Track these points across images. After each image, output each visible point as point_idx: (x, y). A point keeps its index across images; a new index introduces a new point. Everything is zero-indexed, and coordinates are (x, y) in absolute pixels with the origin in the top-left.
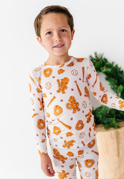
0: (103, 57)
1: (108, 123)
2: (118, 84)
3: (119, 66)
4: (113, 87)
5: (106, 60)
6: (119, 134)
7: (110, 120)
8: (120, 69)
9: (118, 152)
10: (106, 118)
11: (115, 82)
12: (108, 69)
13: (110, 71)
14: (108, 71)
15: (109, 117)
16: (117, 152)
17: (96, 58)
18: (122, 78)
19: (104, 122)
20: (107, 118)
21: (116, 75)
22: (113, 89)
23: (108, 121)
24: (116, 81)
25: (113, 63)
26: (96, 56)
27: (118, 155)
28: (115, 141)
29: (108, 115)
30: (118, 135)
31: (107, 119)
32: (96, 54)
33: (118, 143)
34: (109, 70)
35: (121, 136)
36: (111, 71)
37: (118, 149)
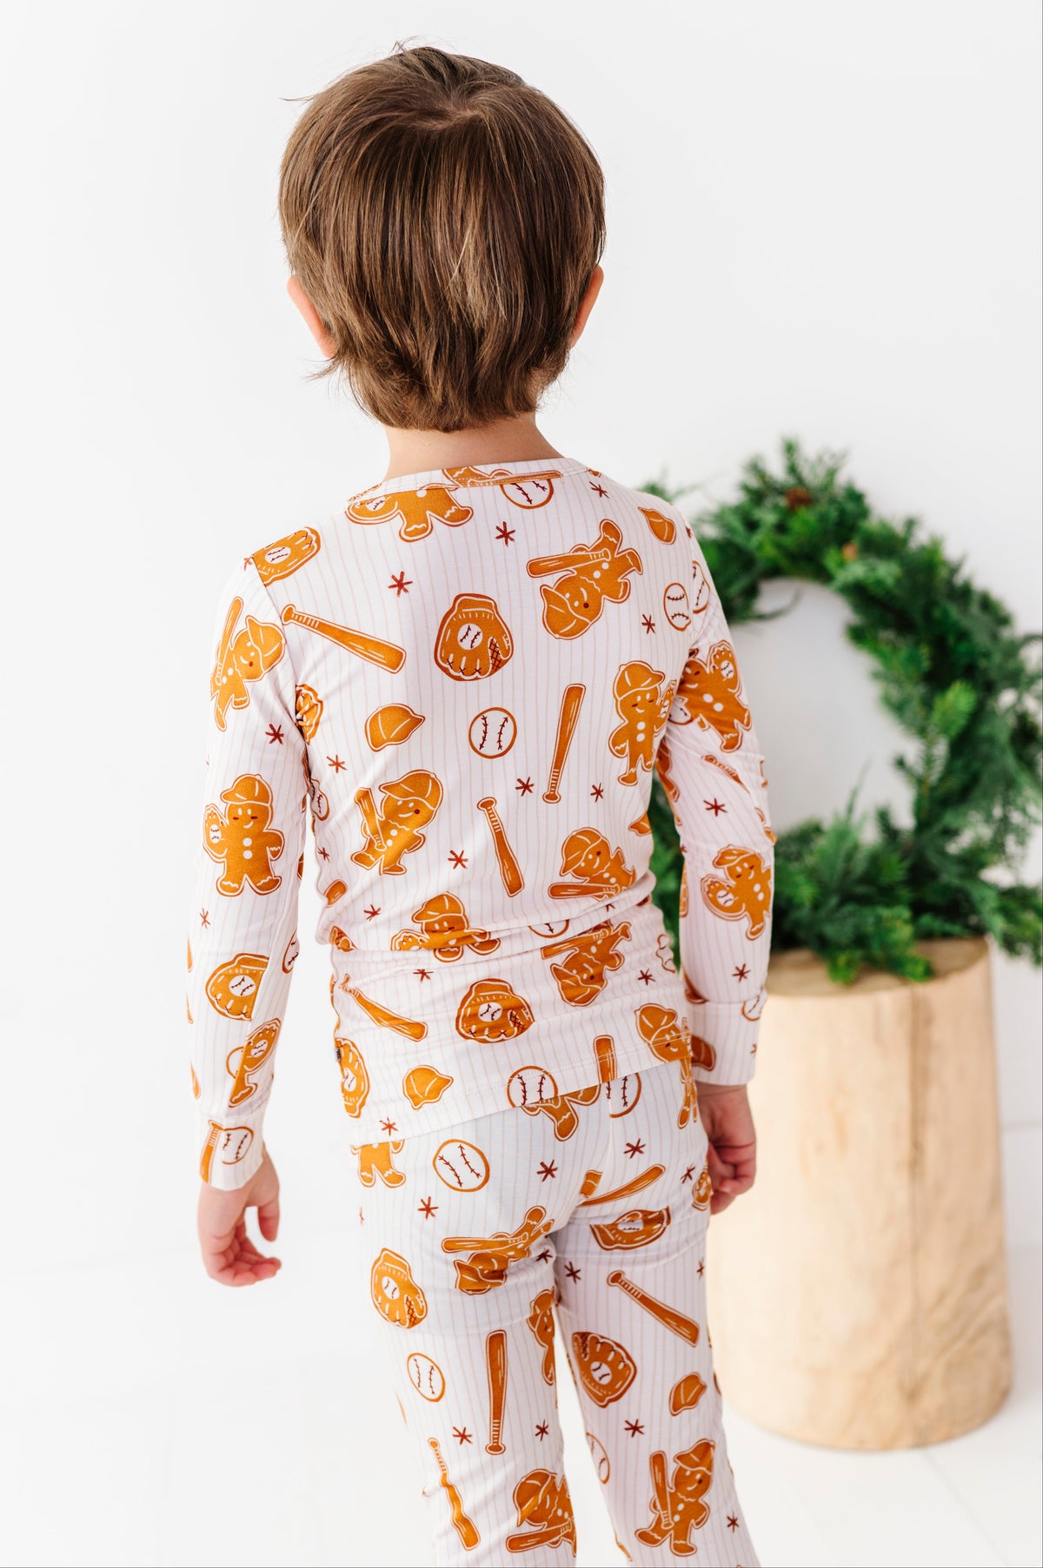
0: (841, 479)
1: (860, 941)
2: (937, 680)
3: (951, 552)
4: (895, 693)
5: (856, 497)
6: (929, 1021)
7: (871, 920)
8: (954, 570)
9: (917, 1146)
10: (842, 903)
11: (913, 659)
12: (873, 560)
13: (890, 581)
14: (879, 583)
15: (863, 901)
16: (905, 1143)
17: (790, 481)
18: (963, 635)
19: (830, 930)
20: (849, 908)
21: (927, 615)
22: (898, 708)
23: (857, 927)
24: (924, 651)
25: (911, 524)
26: (792, 469)
27: (915, 1164)
28: (900, 1065)
29: (861, 890)
30: (920, 1023)
31: (851, 914)
32: (790, 449)
33: (920, 1079)
34: (887, 571)
35: (941, 1032)
36: (898, 581)
37: (917, 1122)
